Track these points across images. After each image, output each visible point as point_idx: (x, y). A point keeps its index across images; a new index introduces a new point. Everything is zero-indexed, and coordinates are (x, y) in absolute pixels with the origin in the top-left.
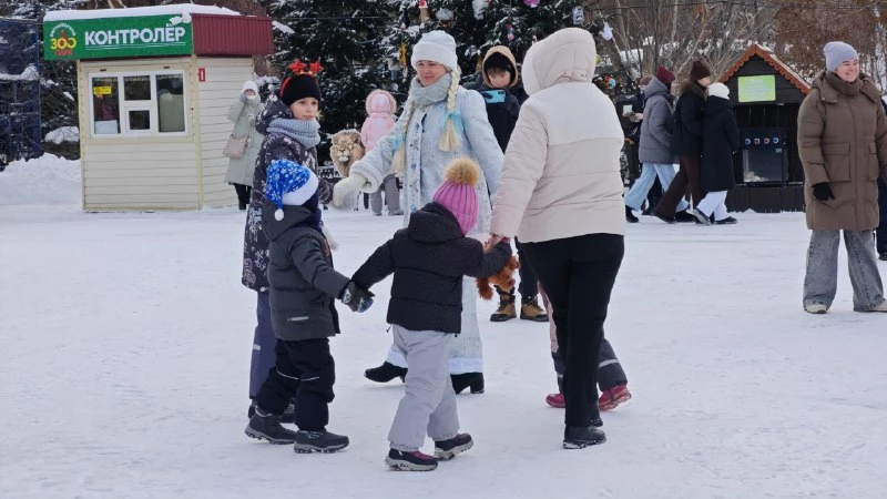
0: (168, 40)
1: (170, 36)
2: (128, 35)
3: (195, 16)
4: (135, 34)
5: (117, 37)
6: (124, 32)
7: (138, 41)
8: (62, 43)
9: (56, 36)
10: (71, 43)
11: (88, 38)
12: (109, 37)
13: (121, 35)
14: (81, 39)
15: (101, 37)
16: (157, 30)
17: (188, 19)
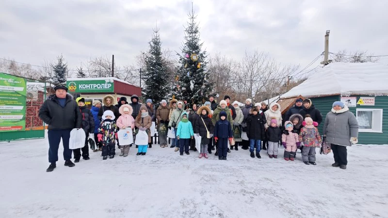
0: (106, 88)
1: (107, 87)
2: (93, 86)
3: (115, 81)
4: (95, 86)
5: (89, 86)
6: (92, 85)
7: (96, 88)
8: (72, 88)
9: (70, 86)
10: (75, 88)
11: (80, 86)
12: (87, 86)
13: (90, 86)
14: (78, 86)
15: (84, 86)
16: (102, 84)
17: (112, 81)
